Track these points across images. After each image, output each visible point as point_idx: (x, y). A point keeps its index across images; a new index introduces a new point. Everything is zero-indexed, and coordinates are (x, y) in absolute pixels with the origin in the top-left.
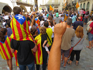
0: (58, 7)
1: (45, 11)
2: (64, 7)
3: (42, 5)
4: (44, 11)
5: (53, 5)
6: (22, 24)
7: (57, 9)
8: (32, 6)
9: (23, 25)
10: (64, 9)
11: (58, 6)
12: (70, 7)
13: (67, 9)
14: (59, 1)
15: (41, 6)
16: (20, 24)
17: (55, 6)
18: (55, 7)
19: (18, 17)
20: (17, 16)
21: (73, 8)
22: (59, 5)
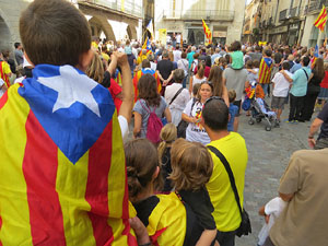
0: (225, 29)
1: (178, 41)
2: (247, 28)
3: (169, 20)
4: (174, 39)
5: (209, 20)
6: (74, 158)
7: (223, 34)
8: (132, 20)
9: (82, 165)
10: (246, 35)
11: (229, 25)
12: (269, 32)
13: (257, 36)
14: (231, 8)
15: (165, 20)
16: (61, 155)
17: (218, 24)
18: (215, 29)
19: (55, 94)
20: (42, 80)
21: (282, 34)
22: (232, 21)
